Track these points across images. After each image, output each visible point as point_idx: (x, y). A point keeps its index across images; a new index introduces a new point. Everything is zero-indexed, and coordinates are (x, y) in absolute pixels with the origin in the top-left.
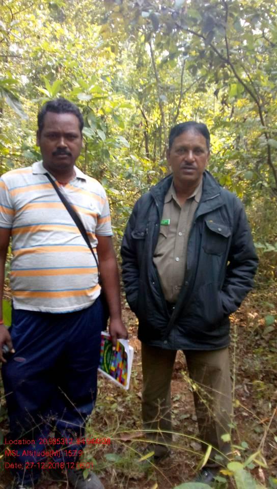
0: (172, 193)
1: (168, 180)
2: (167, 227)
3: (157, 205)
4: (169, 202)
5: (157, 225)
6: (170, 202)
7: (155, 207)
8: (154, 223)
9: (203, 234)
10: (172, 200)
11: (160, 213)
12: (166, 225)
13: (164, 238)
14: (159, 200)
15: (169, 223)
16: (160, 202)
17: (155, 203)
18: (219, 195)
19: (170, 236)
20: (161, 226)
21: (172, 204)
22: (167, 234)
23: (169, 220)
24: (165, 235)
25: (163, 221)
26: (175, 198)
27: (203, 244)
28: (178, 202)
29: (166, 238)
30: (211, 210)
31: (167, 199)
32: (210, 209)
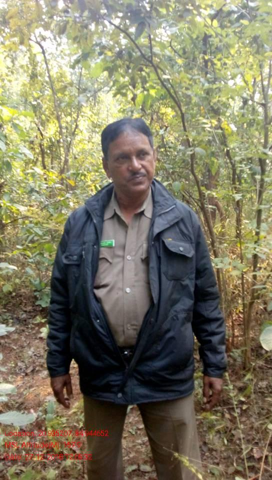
0: (113, 207)
1: (107, 191)
2: (112, 250)
3: (95, 221)
4: (110, 218)
5: (95, 247)
6: (112, 217)
7: (92, 225)
8: (91, 244)
9: (162, 256)
10: (115, 215)
11: (99, 232)
12: (110, 247)
13: (108, 264)
14: (97, 216)
15: (114, 245)
16: (98, 218)
17: (92, 220)
18: (174, 206)
19: (117, 260)
20: (102, 249)
21: (115, 220)
22: (112, 258)
23: (114, 241)
24: (110, 260)
25: (105, 242)
26: (119, 213)
27: (163, 269)
28: (123, 218)
29: (111, 263)
30: (168, 226)
31: (108, 214)
32: (166, 224)
